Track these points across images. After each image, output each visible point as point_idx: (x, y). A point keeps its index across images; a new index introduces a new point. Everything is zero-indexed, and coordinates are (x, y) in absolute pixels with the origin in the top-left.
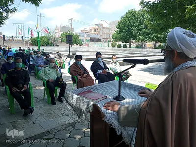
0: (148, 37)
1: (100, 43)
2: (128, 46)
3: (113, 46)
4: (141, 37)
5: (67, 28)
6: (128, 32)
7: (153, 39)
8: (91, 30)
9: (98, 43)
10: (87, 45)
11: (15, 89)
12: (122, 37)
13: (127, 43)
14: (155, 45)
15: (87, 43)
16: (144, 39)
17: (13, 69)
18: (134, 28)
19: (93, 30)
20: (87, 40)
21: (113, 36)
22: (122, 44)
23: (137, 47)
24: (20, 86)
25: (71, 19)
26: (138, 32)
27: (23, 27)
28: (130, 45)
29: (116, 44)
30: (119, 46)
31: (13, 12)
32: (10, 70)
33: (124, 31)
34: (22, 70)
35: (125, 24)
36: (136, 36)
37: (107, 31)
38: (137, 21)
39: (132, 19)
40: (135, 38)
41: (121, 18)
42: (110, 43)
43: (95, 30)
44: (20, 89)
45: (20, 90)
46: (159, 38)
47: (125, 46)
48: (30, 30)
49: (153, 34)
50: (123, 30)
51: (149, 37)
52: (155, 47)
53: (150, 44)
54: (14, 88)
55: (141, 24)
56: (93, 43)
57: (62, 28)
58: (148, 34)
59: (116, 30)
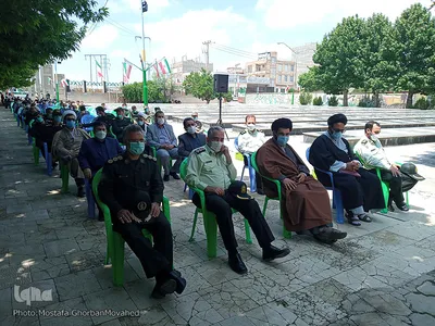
0: (391, 81)
1: (271, 95)
2: (341, 102)
3: (303, 102)
4: (374, 81)
5: (197, 63)
6: (341, 69)
7: (404, 86)
8: (250, 67)
9: (267, 95)
10: (242, 101)
11: (128, 217)
12: (327, 81)
13: (338, 97)
14: (410, 101)
15: (241, 95)
16: (380, 86)
17: (121, 158)
18: (356, 59)
19: (254, 69)
20: (241, 90)
21: (301, 80)
22: (326, 97)
23: (362, 105)
24: (142, 206)
25: (207, 43)
26: (365, 70)
27: (105, 63)
28: (345, 99)
29: (309, 98)
30: (318, 102)
31: (100, 18)
32: (110, 161)
33: (332, 67)
34: (142, 161)
35: (335, 50)
36: (363, 80)
37: (287, 69)
38: (365, 43)
39: (351, 40)
40: (358, 83)
41: (326, 38)
42: (297, 96)
43: (258, 67)
44: (143, 215)
45: (143, 220)
46: (422, 82)
47: (333, 103)
48: (127, 66)
49: (405, 72)
50: (328, 65)
51: (395, 82)
52: (409, 106)
53: (393, 98)
54: (126, 211)
55: (374, 49)
56: (254, 95)
57: (186, 65)
58: (393, 73)
59: (312, 64)
